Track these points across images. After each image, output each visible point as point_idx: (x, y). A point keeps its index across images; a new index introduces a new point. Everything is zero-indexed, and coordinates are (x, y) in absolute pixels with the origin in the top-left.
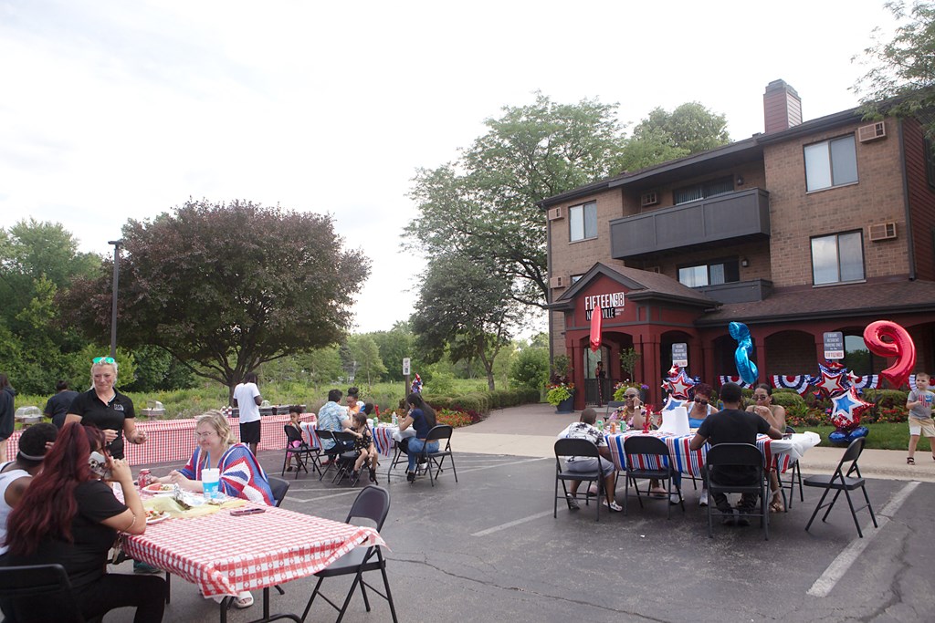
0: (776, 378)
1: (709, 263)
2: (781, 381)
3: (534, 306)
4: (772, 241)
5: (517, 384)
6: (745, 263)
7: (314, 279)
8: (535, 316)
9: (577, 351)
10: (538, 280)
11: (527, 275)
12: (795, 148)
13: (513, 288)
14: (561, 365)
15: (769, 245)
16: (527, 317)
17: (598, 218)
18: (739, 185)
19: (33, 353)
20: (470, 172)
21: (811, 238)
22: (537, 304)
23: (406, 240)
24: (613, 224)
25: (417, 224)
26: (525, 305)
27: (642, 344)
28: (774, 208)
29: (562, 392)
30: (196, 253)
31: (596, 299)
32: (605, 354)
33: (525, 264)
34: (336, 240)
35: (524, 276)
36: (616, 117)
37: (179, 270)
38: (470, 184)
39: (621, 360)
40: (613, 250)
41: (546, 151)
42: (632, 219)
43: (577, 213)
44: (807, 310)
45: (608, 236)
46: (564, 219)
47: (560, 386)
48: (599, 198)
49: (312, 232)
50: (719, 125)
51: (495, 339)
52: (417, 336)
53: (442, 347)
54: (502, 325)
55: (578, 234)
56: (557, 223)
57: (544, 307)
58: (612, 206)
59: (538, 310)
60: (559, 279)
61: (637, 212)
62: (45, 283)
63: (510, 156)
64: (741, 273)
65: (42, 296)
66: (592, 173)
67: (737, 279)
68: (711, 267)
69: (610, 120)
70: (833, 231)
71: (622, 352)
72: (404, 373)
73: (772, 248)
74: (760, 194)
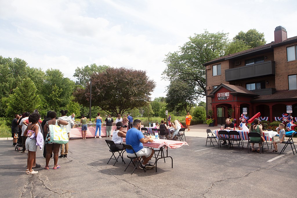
0: (276, 118)
1: (256, 83)
2: (277, 118)
3: (201, 95)
4: (276, 76)
5: (195, 118)
6: (267, 83)
7: (142, 89)
8: (201, 97)
9: (215, 109)
10: (202, 87)
11: (199, 85)
12: (284, 48)
13: (195, 89)
14: (210, 113)
15: (275, 77)
16: (199, 97)
17: (221, 69)
18: (266, 59)
19: (52, 107)
20: (182, 54)
21: (288, 75)
22: (202, 94)
23: (163, 76)
24: (226, 71)
25: (166, 70)
26: (198, 94)
27: (234, 107)
28: (277, 66)
29: (211, 121)
30: (111, 82)
31: (221, 94)
32: (223, 110)
33: (198, 82)
34: (147, 78)
35: (198, 86)
36: (228, 37)
37: (107, 87)
38: (182, 58)
39: (228, 112)
40: (226, 79)
41: (206, 48)
42: (232, 69)
43: (215, 67)
44: (286, 98)
45: (224, 74)
46: (212, 69)
47: (210, 119)
48: (222, 63)
49: (141, 76)
50: (261, 36)
51: (190, 105)
52: (167, 104)
53: (174, 107)
54: (192, 101)
55: (215, 73)
56: (209, 70)
57: (204, 95)
58: (226, 66)
59: (202, 96)
60: (209, 87)
61: (233, 67)
62: (56, 87)
63: (194, 49)
64: (266, 86)
65: (55, 91)
66: (220, 54)
67: (265, 88)
68: (257, 84)
69: (226, 38)
70: (296, 73)
71: (228, 110)
72: (166, 115)
73: (276, 78)
74: (272, 62)
